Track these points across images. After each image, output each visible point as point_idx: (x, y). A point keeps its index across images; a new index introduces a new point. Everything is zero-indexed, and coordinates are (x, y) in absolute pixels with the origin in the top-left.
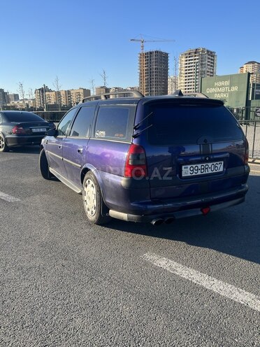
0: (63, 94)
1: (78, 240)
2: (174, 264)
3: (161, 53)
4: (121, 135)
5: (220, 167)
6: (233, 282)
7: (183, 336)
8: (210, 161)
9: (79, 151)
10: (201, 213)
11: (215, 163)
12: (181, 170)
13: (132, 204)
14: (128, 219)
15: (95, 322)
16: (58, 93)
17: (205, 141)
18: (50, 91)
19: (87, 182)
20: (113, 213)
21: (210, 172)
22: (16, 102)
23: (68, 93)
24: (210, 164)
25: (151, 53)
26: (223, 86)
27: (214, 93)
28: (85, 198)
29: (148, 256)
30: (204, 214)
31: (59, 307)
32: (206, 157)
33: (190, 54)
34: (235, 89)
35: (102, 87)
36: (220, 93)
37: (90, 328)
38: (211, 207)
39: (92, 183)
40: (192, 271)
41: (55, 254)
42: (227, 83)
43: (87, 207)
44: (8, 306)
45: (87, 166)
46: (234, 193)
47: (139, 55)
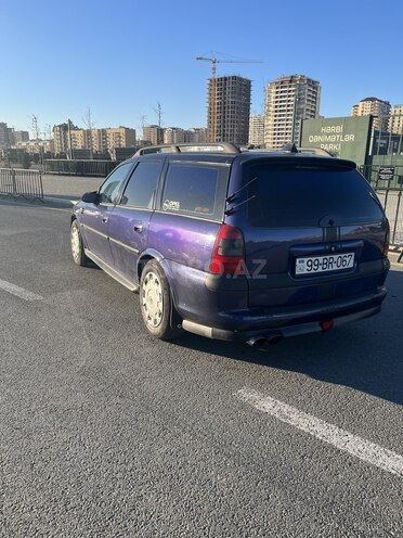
0: (94, 134)
1: (136, 365)
2: (286, 408)
3: (241, 79)
4: (206, 209)
5: (349, 261)
6: (375, 439)
7: (313, 527)
8: (338, 252)
9: (136, 229)
10: (319, 329)
11: (342, 256)
12: (295, 265)
13: (220, 314)
14: (213, 335)
15: (178, 502)
16: (88, 133)
17: (331, 222)
18: (76, 129)
19: (148, 276)
20: (187, 324)
21: (335, 268)
22: (24, 144)
23: (103, 132)
24: (335, 257)
25: (226, 79)
26: (333, 134)
27: (320, 142)
28: (144, 301)
29: (246, 394)
30: (324, 331)
31: (118, 476)
32: (331, 246)
33: (282, 83)
34: (350, 138)
35: (152, 127)
36: (328, 143)
37: (171, 512)
38: (334, 320)
39: (155, 276)
40: (314, 420)
41: (105, 387)
42: (339, 129)
43: (146, 313)
44: (41, 473)
45: (149, 252)
46: (368, 298)
47: (208, 82)
